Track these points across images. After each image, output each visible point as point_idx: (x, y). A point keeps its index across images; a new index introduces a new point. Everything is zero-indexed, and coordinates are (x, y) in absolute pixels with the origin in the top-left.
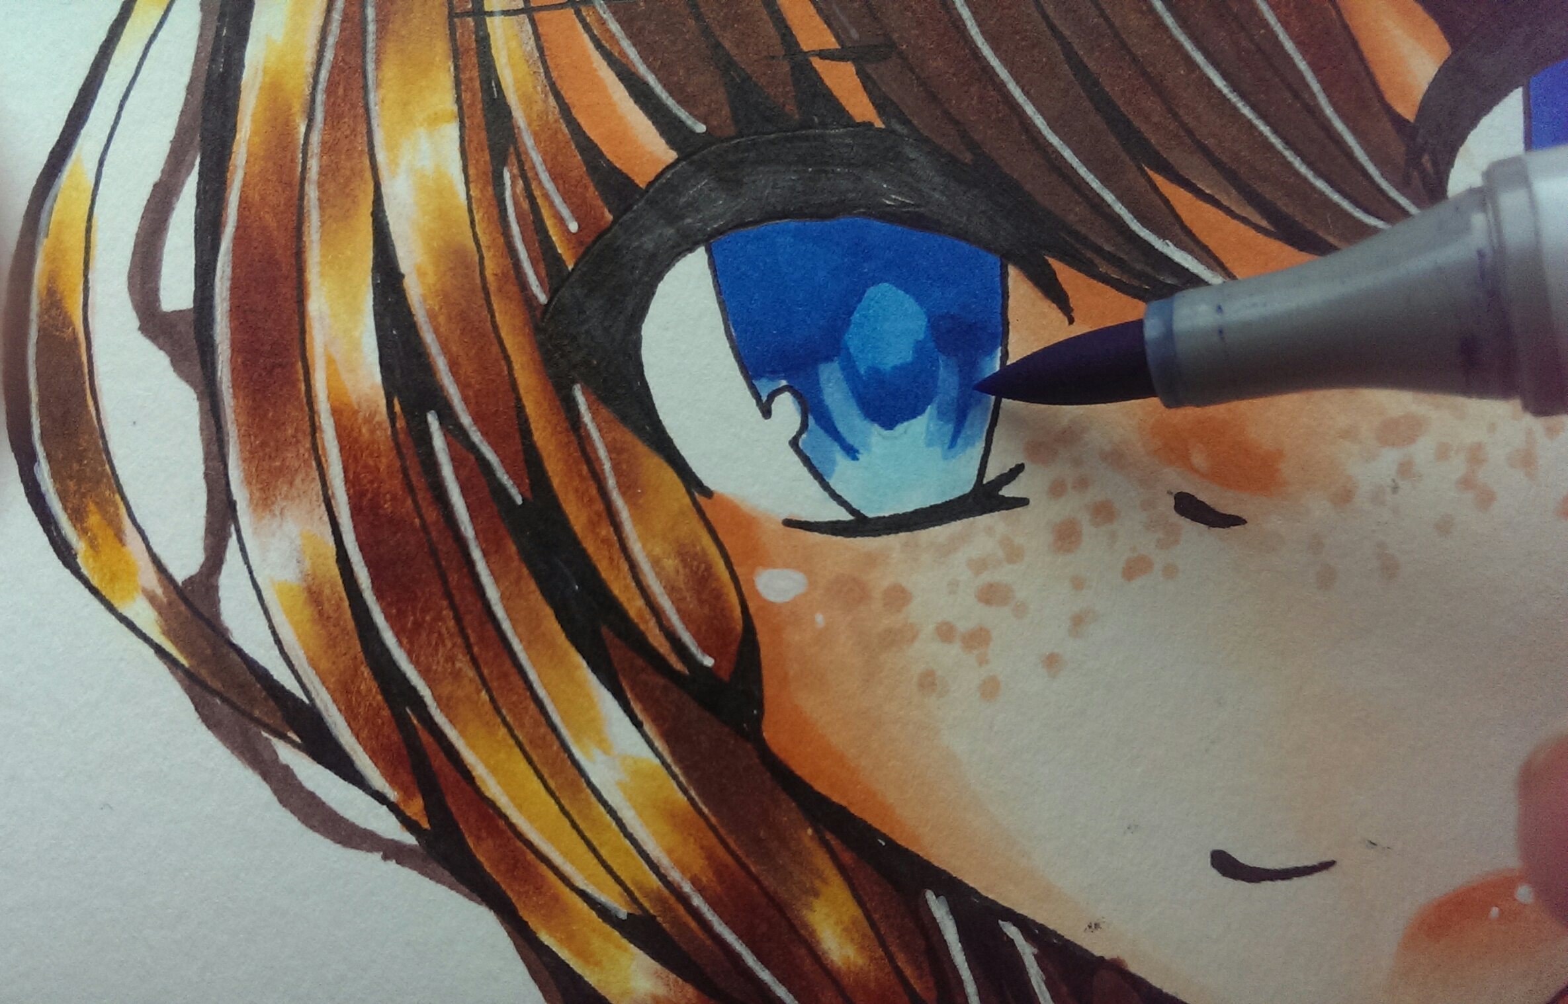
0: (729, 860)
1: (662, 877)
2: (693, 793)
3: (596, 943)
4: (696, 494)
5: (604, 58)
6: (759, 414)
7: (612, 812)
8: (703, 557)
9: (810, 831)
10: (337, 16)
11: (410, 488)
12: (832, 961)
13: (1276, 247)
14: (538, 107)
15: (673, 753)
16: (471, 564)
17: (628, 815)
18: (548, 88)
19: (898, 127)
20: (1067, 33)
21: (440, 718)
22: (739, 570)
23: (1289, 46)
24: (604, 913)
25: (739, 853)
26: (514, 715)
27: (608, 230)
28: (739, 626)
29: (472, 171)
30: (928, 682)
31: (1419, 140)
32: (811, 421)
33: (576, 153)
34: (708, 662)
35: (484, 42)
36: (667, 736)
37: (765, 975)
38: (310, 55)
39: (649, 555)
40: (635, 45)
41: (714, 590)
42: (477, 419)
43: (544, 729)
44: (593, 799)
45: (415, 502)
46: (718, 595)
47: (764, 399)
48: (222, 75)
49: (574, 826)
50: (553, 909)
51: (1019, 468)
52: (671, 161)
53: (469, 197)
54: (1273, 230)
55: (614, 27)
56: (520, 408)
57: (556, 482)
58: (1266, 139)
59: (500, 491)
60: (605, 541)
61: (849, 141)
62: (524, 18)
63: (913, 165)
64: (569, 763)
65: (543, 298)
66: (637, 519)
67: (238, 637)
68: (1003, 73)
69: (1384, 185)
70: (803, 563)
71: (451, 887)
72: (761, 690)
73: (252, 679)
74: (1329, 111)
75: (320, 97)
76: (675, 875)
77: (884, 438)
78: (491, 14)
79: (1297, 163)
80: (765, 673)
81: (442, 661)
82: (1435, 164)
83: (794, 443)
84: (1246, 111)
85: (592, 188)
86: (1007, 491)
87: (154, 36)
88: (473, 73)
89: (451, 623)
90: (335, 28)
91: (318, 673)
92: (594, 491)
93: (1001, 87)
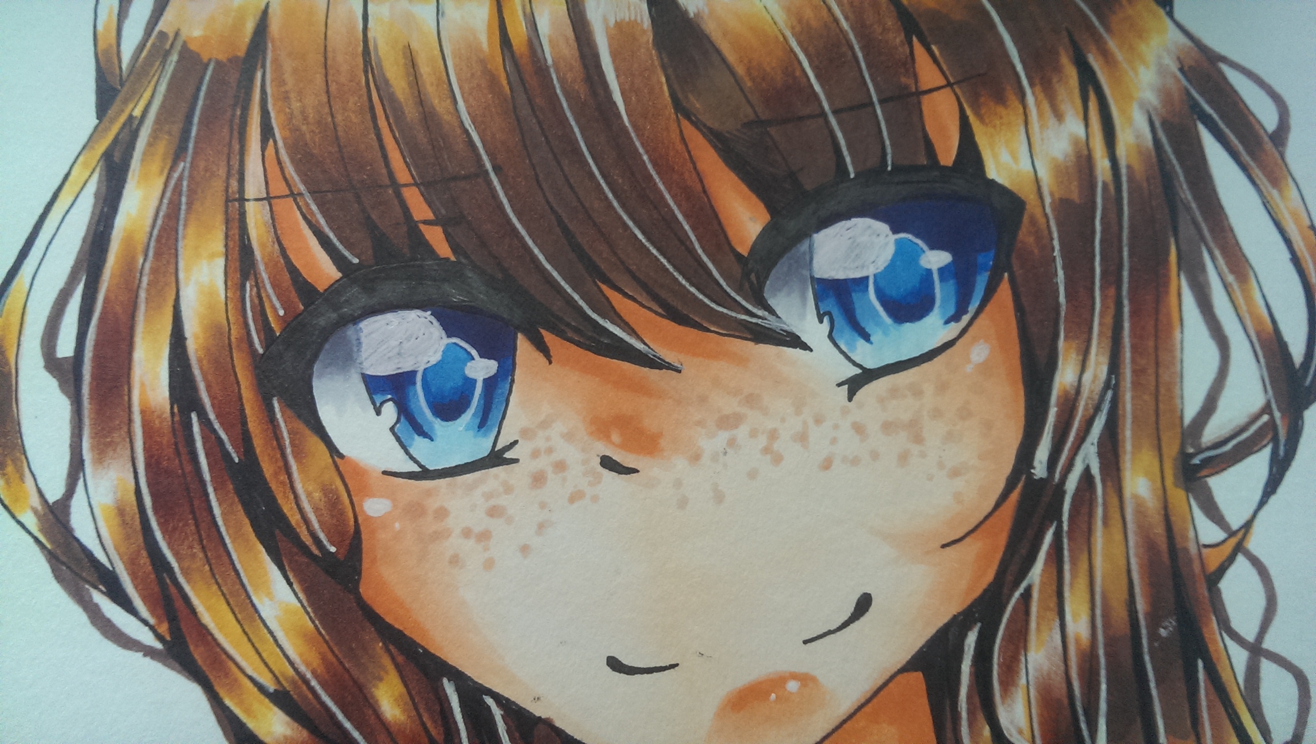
0: (334, 660)
1: (296, 670)
2: (317, 622)
3: (256, 706)
4: (335, 457)
5: (307, 224)
6: (373, 412)
7: (271, 633)
8: (335, 492)
9: (381, 644)
10: (165, 201)
11: (178, 453)
12: (386, 718)
13: (666, 323)
14: (269, 249)
15: (308, 601)
16: (207, 495)
17: (280, 635)
18: (275, 239)
19: (463, 261)
20: (560, 211)
21: (181, 580)
22: (354, 499)
23: (680, 217)
24: (261, 688)
25: (340, 656)
26: (222, 579)
27: (300, 314)
28: (352, 530)
29: (229, 283)
30: (455, 561)
31: (750, 266)
32: (402, 419)
33: (287, 274)
34: (333, 549)
35: (243, 214)
36: (306, 591)
37: (348, 725)
38: (149, 221)
39: (306, 491)
40: (324, 217)
41: (340, 509)
42: (218, 416)
43: (238, 587)
44: (261, 625)
45: (180, 461)
46: (342, 513)
47: (378, 405)
48: (102, 232)
49: (250, 640)
50: (234, 686)
51: (516, 442)
52: (338, 278)
53: (226, 297)
54: (665, 314)
55: (314, 208)
56: (242, 410)
57: (258, 451)
58: (665, 266)
59: (227, 455)
60: (282, 483)
61: (436, 267)
62: (266, 202)
63: (470, 280)
64: (250, 606)
65: (261, 351)
66: (301, 471)
67: (78, 534)
68: (523, 232)
69: (728, 290)
70: (391, 496)
71: (179, 672)
72: (361, 565)
73: (83, 556)
74: (700, 251)
75: (152, 244)
76: (303, 668)
77: (442, 426)
78: (248, 200)
79: (680, 278)
80: (364, 555)
81: (186, 548)
82: (758, 278)
83: (392, 429)
84: (654, 251)
85: (294, 292)
86: (508, 455)
87: (68, 211)
88: (235, 232)
89: (193, 528)
90: (164, 207)
91: (119, 554)
92: (279, 456)
93: (521, 239)
